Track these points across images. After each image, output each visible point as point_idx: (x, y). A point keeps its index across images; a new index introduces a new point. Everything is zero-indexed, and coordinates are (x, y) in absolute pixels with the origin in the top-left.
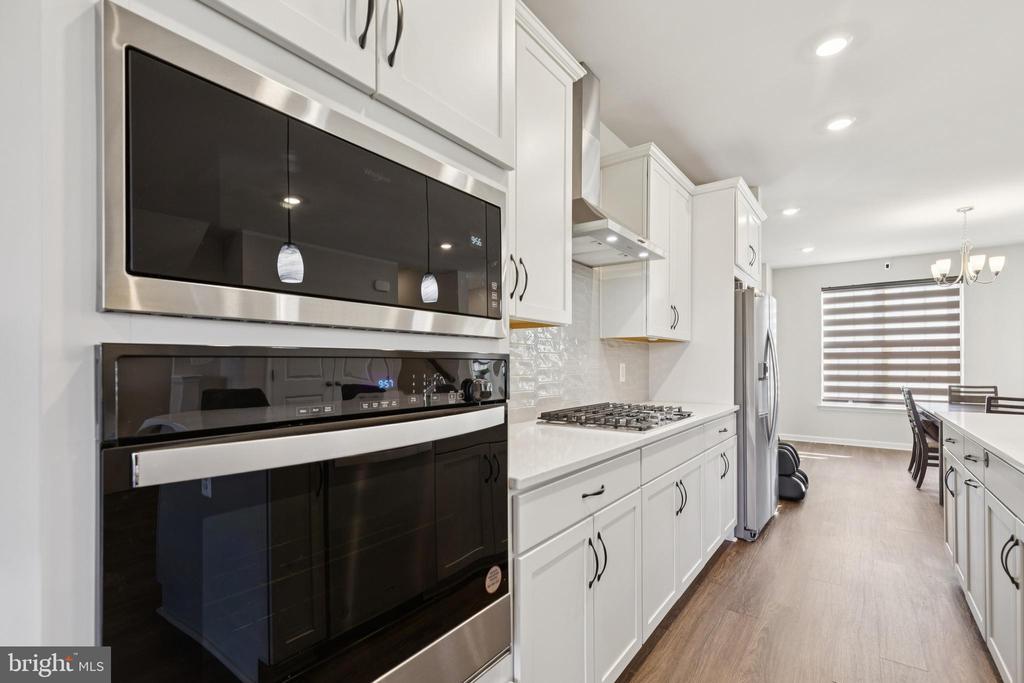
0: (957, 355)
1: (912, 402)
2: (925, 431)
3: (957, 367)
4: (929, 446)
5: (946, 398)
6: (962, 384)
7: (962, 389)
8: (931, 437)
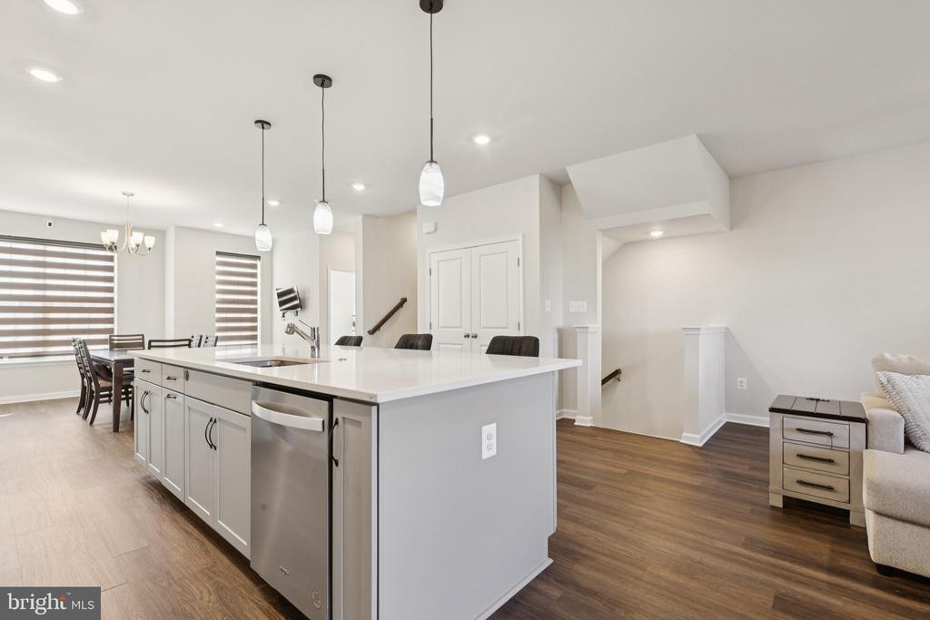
0: (111, 310)
1: (87, 351)
2: (97, 374)
3: (111, 321)
4: (101, 386)
5: (107, 347)
6: (116, 333)
7: (116, 338)
8: (103, 378)
